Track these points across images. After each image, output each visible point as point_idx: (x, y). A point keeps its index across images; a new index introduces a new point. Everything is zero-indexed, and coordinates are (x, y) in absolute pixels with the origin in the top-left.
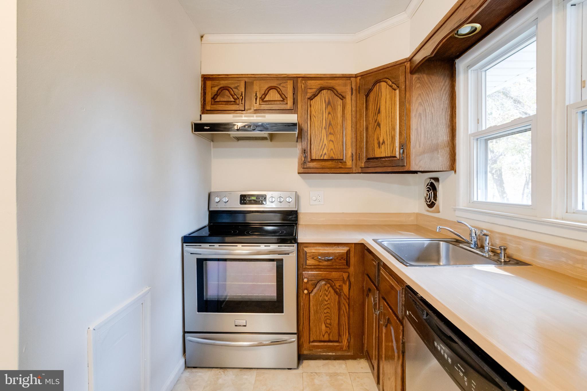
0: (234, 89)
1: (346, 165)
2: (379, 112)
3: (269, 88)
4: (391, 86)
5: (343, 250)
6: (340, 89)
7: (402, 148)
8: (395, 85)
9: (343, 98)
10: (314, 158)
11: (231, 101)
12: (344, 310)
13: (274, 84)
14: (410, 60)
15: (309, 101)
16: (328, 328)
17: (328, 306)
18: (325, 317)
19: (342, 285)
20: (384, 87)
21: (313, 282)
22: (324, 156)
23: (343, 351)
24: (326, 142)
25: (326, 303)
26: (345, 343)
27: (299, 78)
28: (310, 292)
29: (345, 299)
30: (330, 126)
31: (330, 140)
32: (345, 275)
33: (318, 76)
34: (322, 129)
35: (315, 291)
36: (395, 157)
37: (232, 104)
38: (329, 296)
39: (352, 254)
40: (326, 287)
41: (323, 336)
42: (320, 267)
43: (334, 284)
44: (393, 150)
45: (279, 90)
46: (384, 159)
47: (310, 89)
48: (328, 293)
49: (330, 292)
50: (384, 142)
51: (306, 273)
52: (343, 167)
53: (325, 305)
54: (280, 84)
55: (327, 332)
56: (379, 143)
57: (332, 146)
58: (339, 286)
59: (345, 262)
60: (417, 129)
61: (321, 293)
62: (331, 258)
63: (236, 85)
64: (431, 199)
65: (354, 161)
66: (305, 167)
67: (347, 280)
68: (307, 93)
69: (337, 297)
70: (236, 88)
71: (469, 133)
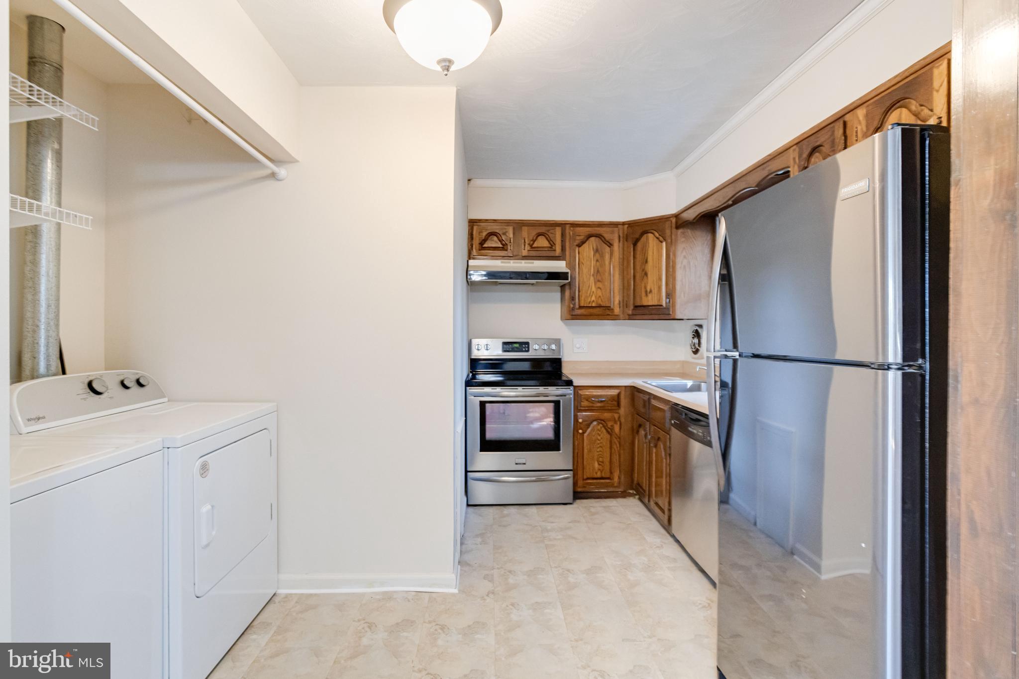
0: (502, 236)
1: (614, 312)
2: (646, 262)
3: (538, 235)
4: (657, 238)
5: (614, 392)
6: (607, 236)
7: (668, 298)
8: (662, 238)
9: (610, 245)
10: (582, 305)
11: (499, 247)
12: (616, 448)
13: (543, 230)
14: (677, 216)
15: (577, 248)
16: (601, 466)
17: (601, 444)
18: (598, 455)
19: (613, 425)
20: (651, 238)
21: (587, 422)
22: (592, 304)
23: (614, 487)
24: (594, 289)
25: (599, 442)
26: (616, 479)
27: (567, 225)
28: (584, 431)
29: (616, 438)
30: (598, 273)
31: (599, 288)
32: (616, 416)
33: (586, 223)
34: (590, 276)
35: (589, 430)
36: (661, 306)
37: (501, 250)
38: (601, 436)
39: (622, 397)
40: (599, 427)
41: (596, 473)
42: (593, 408)
43: (606, 424)
44: (660, 299)
45: (547, 236)
46: (651, 307)
47: (578, 236)
48: (601, 433)
49: (602, 431)
50: (651, 291)
51: (580, 414)
52: (611, 314)
53: (598, 444)
54: (548, 231)
55: (599, 470)
56: (646, 292)
57: (599, 293)
58: (611, 426)
59: (616, 403)
60: (682, 280)
61: (594, 433)
62: (604, 399)
63: (504, 231)
64: (696, 346)
65: (621, 308)
66: (574, 314)
67: (618, 420)
68: (575, 240)
69: (609, 436)
70: (504, 234)
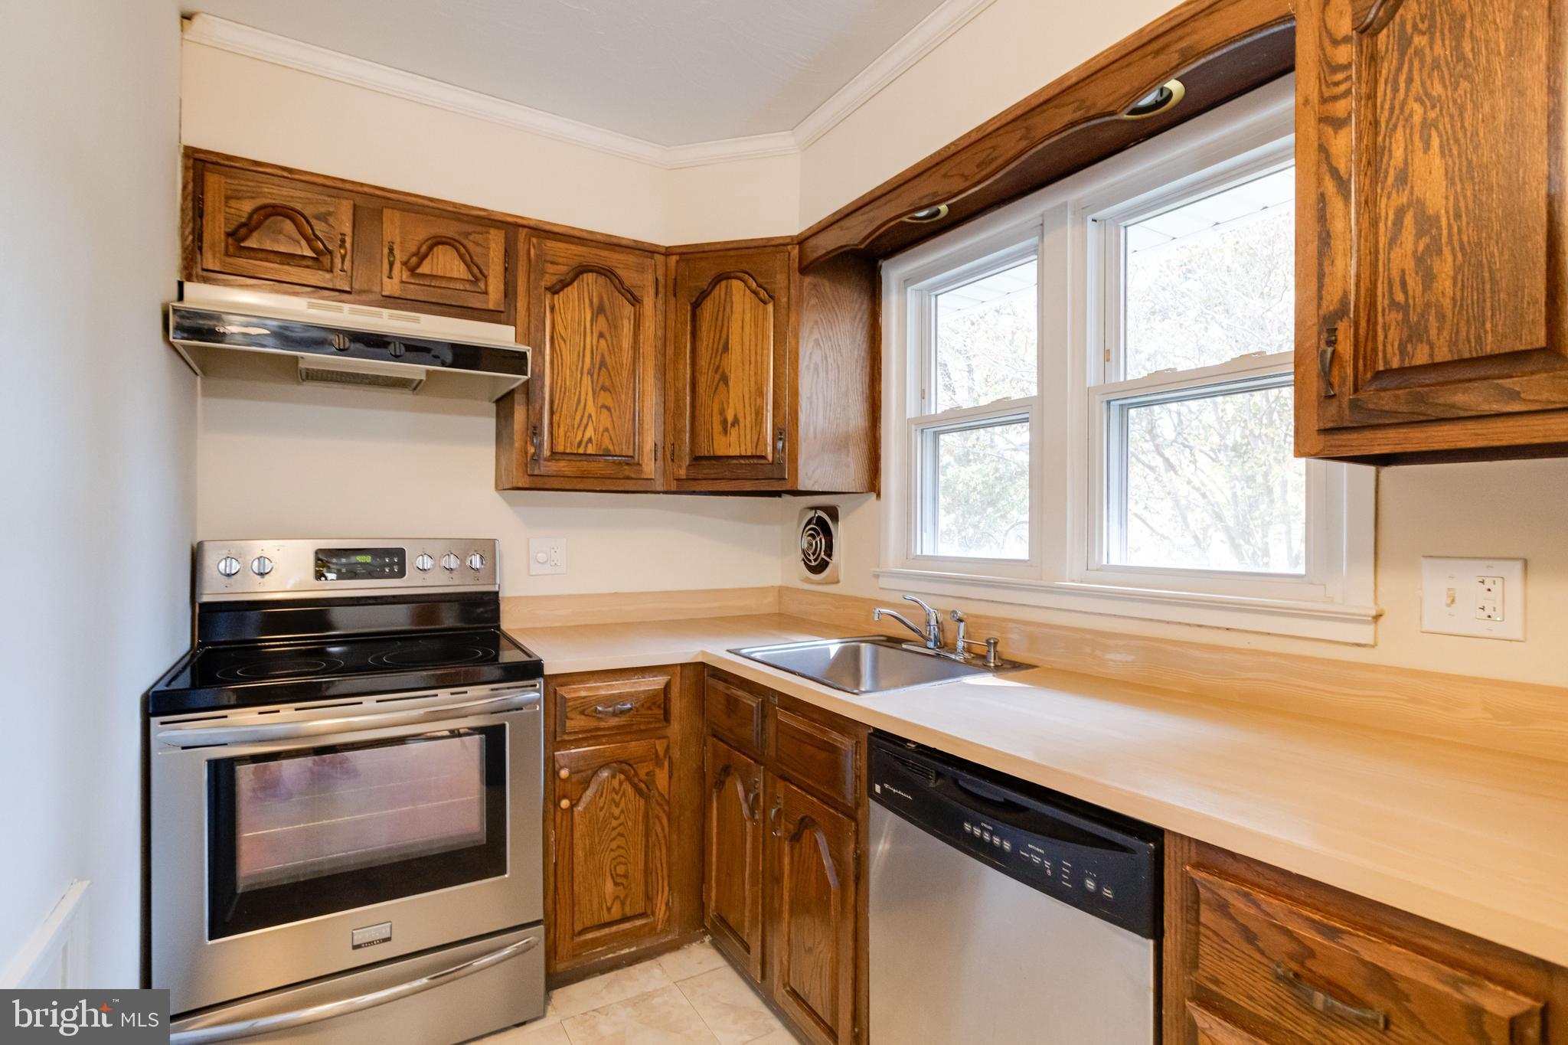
0: (313, 221)
1: (641, 471)
2: (726, 348)
3: (434, 240)
4: (757, 293)
5: (657, 682)
6: (629, 277)
7: (781, 439)
8: (765, 294)
9: (635, 300)
10: (560, 449)
11: (304, 257)
12: (658, 831)
13: (450, 229)
14: (802, 241)
15: (549, 295)
16: (621, 887)
17: (621, 829)
18: (614, 859)
19: (654, 771)
20: (738, 292)
21: (584, 774)
22: (586, 446)
23: (655, 935)
24: (591, 408)
25: (614, 823)
26: (661, 912)
27: (521, 229)
28: (574, 802)
29: (660, 805)
30: (603, 369)
31: (604, 406)
32: (660, 746)
33: (572, 232)
34: (582, 374)
35: (589, 794)
36: (764, 457)
37: (307, 267)
38: (623, 804)
39: (675, 691)
40: (616, 783)
41: (609, 910)
42: (602, 733)
43: (633, 772)
44: (759, 440)
45: (463, 250)
46: (735, 462)
47: (552, 263)
48: (621, 799)
49: (624, 793)
50: (736, 422)
51: (563, 755)
52: (633, 475)
53: (614, 829)
54: (467, 235)
55: (617, 897)
56: (724, 423)
57: (605, 420)
58: (647, 774)
59: (662, 712)
60: (810, 398)
61: (603, 799)
62: (629, 706)
63: (323, 209)
64: (819, 554)
65: (661, 461)
66: (536, 473)
67: (665, 757)
68: (543, 272)
69: (642, 802)
70: (323, 217)
71: (908, 416)
